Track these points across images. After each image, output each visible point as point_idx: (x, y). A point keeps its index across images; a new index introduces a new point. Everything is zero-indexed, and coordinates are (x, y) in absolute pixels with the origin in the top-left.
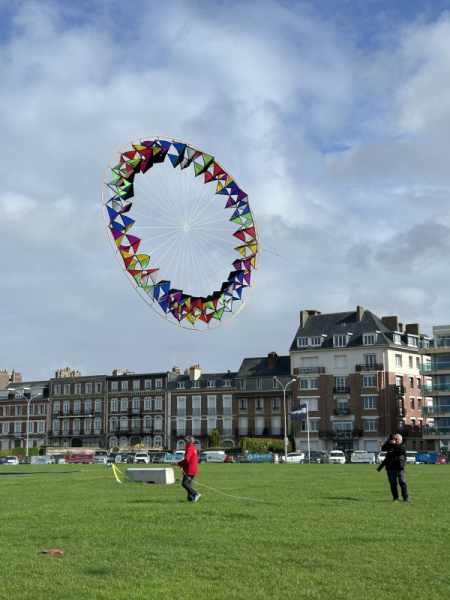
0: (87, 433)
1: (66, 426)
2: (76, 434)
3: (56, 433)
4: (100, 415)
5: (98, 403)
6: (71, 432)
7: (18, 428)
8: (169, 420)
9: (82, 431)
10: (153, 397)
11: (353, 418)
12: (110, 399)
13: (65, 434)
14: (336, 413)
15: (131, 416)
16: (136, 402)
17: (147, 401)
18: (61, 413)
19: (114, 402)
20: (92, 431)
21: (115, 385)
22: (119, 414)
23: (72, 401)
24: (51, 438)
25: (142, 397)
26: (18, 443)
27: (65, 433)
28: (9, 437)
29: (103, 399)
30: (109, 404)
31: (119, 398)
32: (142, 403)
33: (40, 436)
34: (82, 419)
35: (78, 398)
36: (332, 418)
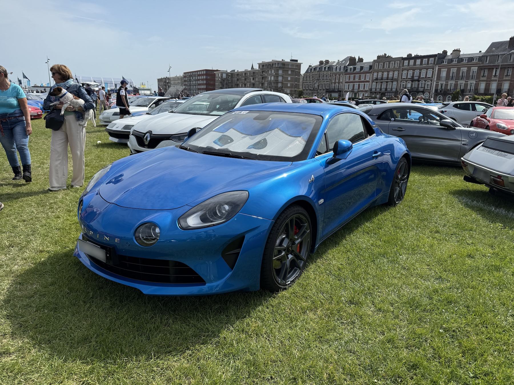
0: (389, 90)
1: (379, 86)
3: (373, 90)
4: (397, 80)
5: (396, 73)
6: (381, 89)
7: (356, 87)
8: (435, 83)
10: (427, 69)
12: (402, 71)
15: (413, 80)
16: (417, 72)
17: (424, 72)
18: (377, 79)
19: (405, 72)
20: (392, 89)
21: (406, 62)
22: (407, 80)
23: (383, 72)
24: (371, 93)
25: (420, 70)
26: (355, 94)
27: (378, 90)
28: (352, 91)
29: (399, 71)
30: (402, 73)
31: (408, 70)
32: (420, 73)
33: (366, 91)
34: (387, 82)
35: (386, 70)
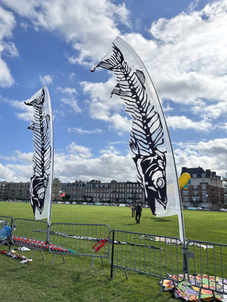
0: (120, 197)
1: (114, 195)
2: (117, 198)
4: (124, 193)
5: (123, 190)
6: (116, 197)
7: (101, 195)
9: (119, 197)
10: (139, 189)
11: (199, 197)
13: (114, 197)
14: (194, 196)
15: (133, 193)
18: (113, 192)
19: (128, 190)
21: (128, 185)
22: (129, 193)
26: (101, 199)
28: (99, 198)
29: (125, 189)
32: (136, 190)
33: (107, 198)
34: (119, 194)
35: (117, 188)
36: (193, 197)
